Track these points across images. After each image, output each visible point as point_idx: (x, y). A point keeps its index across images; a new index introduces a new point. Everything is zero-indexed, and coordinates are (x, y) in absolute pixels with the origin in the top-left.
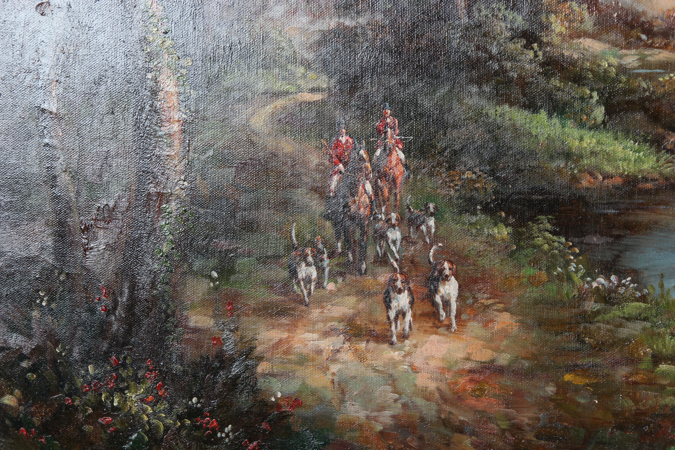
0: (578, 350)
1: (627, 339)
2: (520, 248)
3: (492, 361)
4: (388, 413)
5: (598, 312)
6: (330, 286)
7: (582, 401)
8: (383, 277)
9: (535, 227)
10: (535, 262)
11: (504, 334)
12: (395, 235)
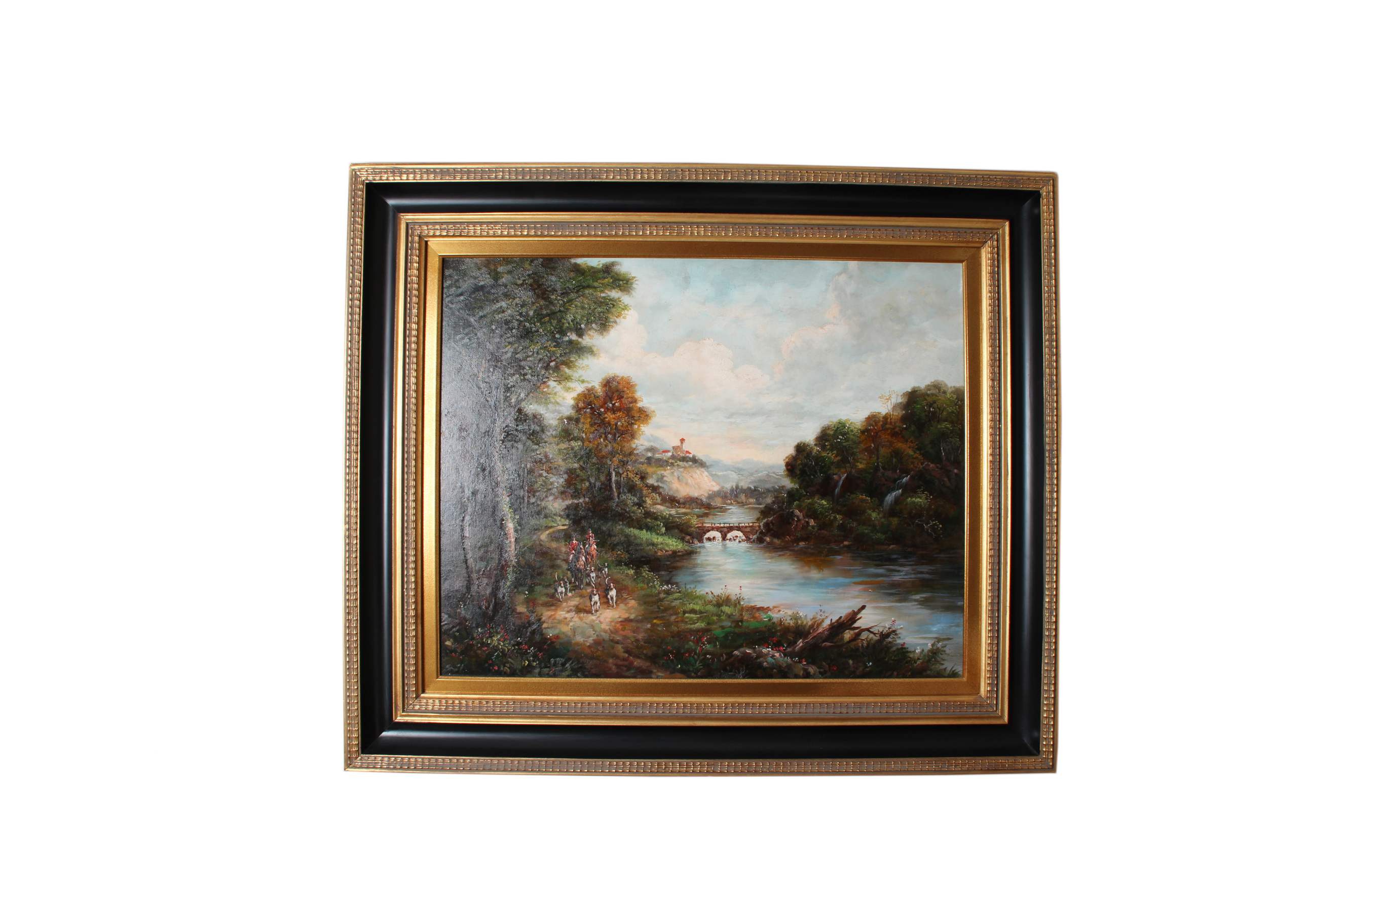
0: (658, 611)
1: (675, 607)
2: (637, 577)
3: (628, 617)
4: (591, 639)
5: (665, 598)
6: (570, 594)
7: (660, 629)
8: (589, 590)
9: (643, 570)
10: (643, 582)
11: (632, 607)
12: (593, 575)
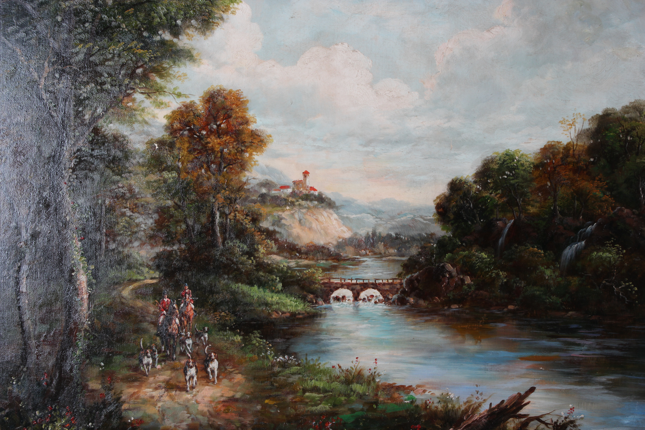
0: (271, 389)
1: (292, 383)
2: (246, 345)
3: (233, 396)
4: (185, 423)
5: (280, 372)
6: (158, 366)
7: (273, 411)
8: (184, 361)
9: (252, 336)
10: (253, 351)
11: (239, 383)
12: (189, 342)
